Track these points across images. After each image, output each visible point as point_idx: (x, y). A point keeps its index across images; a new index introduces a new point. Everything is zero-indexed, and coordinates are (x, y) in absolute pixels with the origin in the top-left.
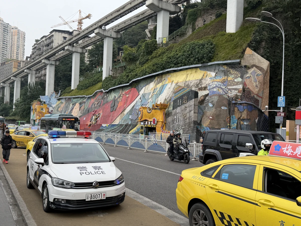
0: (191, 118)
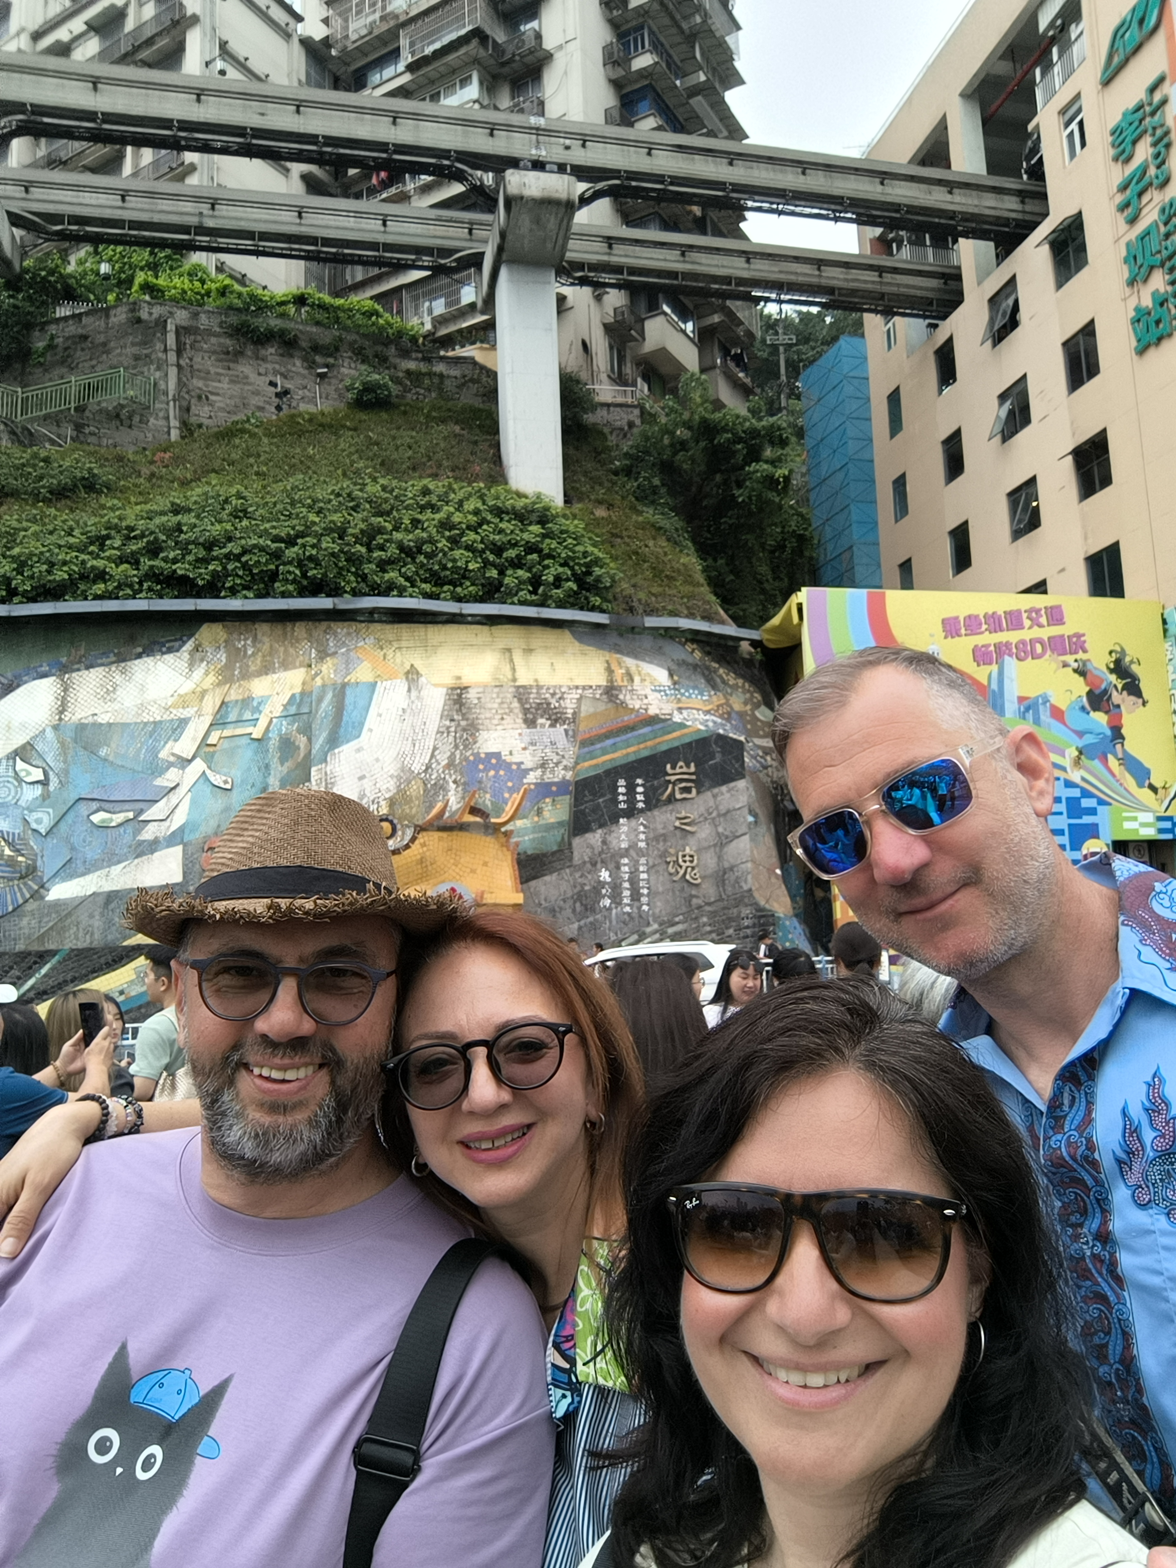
0: (731, 877)
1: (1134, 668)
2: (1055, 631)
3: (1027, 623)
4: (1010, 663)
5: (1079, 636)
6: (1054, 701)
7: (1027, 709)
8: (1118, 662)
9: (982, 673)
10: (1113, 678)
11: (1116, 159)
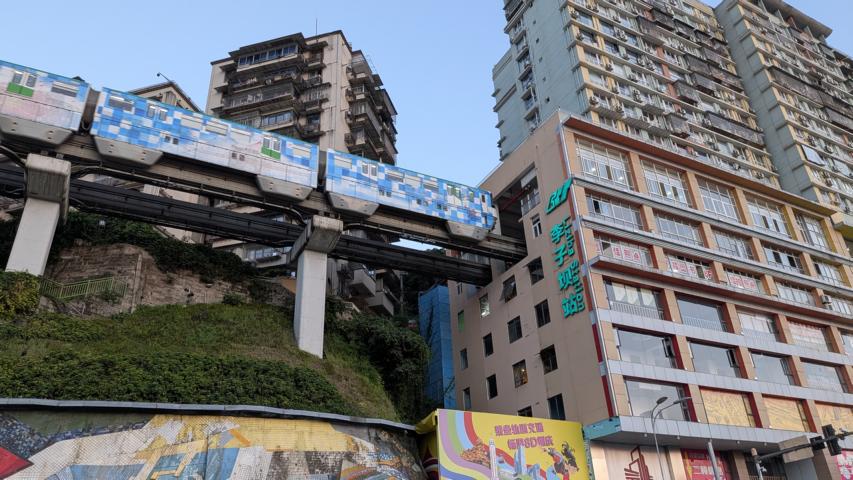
1: (573, 453)
2: (540, 434)
3: (529, 430)
4: (523, 448)
5: (550, 437)
6: (541, 467)
7: (531, 471)
8: (566, 450)
9: (512, 453)
10: (564, 457)
11: (554, 242)
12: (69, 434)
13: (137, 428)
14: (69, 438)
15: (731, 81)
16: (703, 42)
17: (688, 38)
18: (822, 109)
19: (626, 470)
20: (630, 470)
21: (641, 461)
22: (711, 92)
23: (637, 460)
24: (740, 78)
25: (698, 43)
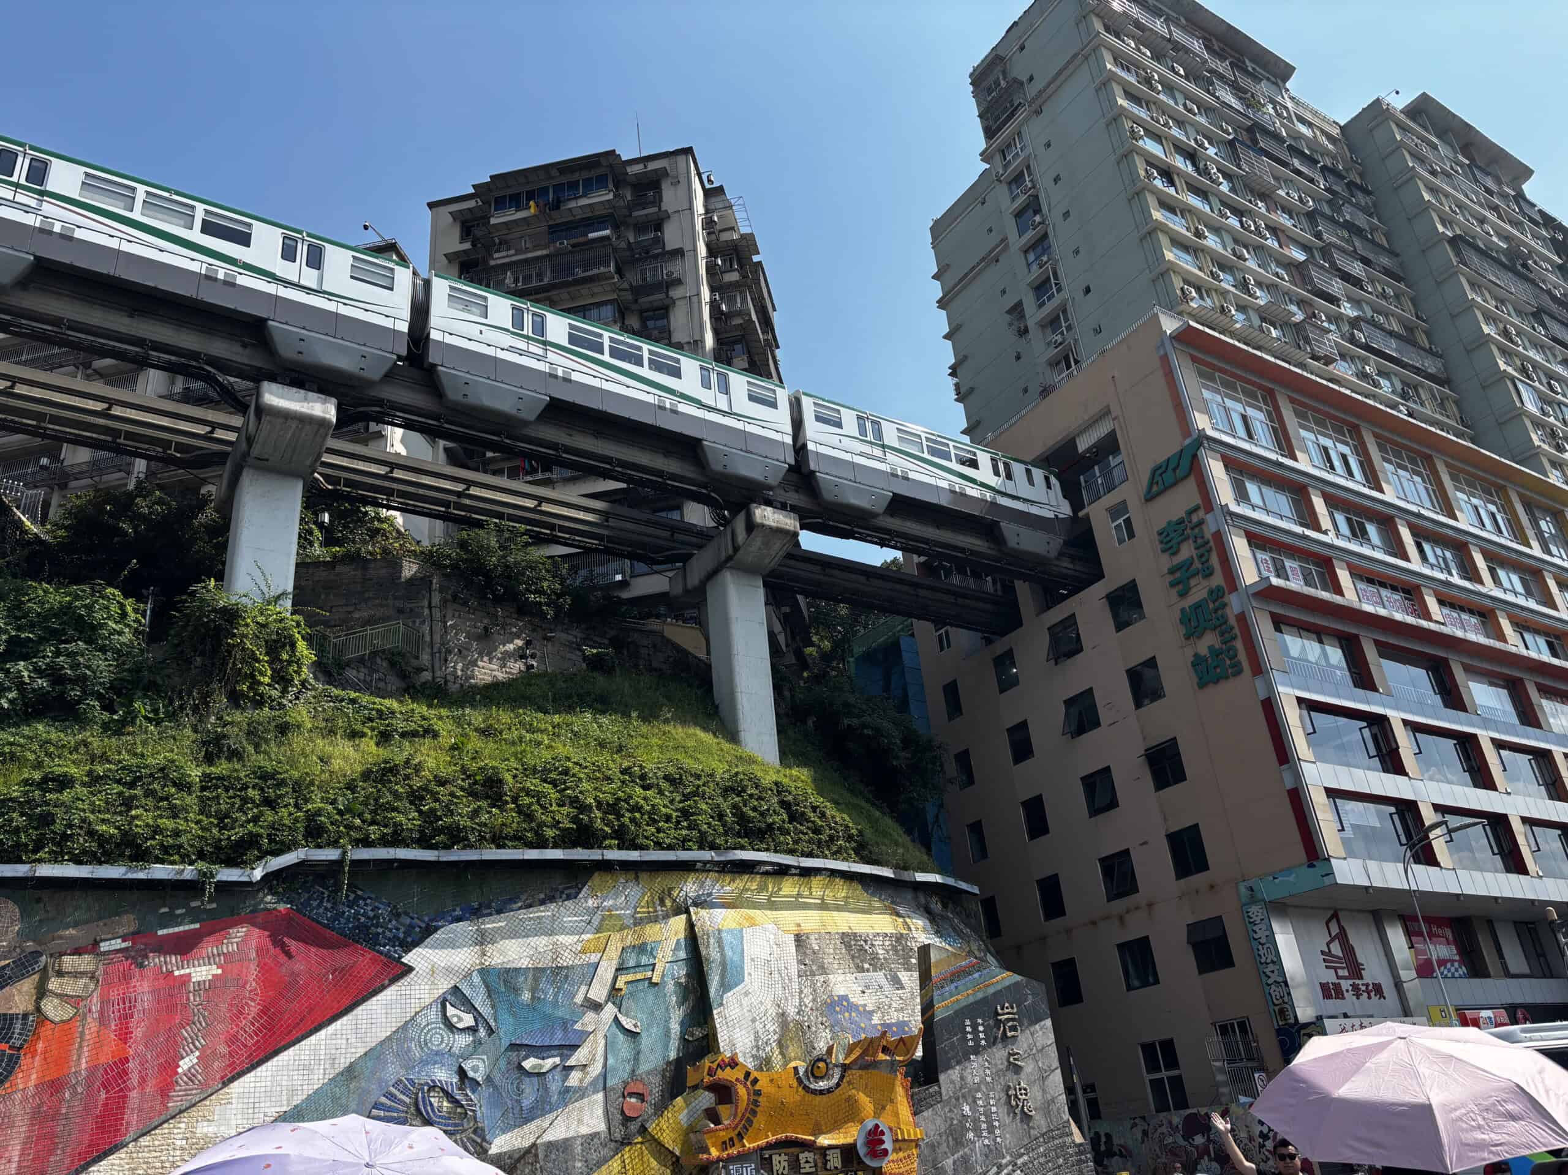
0: (1054, 1107)
11: (1164, 551)
12: (458, 912)
13: (569, 898)
14: (459, 919)
15: (1385, 261)
16: (1334, 187)
17: (1312, 181)
18: (1534, 315)
19: (1323, 952)
20: (1329, 954)
21: (1342, 937)
22: (1356, 282)
23: (1337, 936)
24: (1397, 255)
25: (1326, 190)
